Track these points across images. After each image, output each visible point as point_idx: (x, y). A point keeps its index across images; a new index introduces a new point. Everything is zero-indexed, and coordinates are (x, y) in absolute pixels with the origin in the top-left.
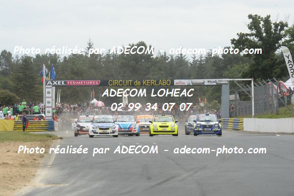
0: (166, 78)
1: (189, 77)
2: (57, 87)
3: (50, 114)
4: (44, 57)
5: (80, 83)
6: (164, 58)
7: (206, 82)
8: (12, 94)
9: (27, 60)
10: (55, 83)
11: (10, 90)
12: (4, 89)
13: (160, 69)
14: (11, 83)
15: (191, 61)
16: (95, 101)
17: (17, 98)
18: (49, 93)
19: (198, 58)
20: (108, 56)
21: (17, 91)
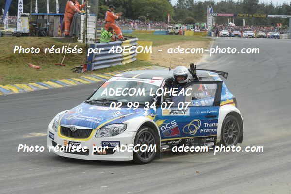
0: (264, 14)
1: (274, 14)
2: (214, 16)
3: (210, 29)
4: (208, 2)
5: (224, 15)
6: (263, 5)
7: (282, 16)
8: (193, 19)
9: (200, 4)
10: (213, 14)
11: (192, 17)
12: (189, 16)
13: (261, 10)
14: (193, 14)
15: (276, 6)
16: (231, 23)
17: (195, 21)
18: (210, 19)
19: (279, 5)
20: (238, 3)
21: (195, 18)
